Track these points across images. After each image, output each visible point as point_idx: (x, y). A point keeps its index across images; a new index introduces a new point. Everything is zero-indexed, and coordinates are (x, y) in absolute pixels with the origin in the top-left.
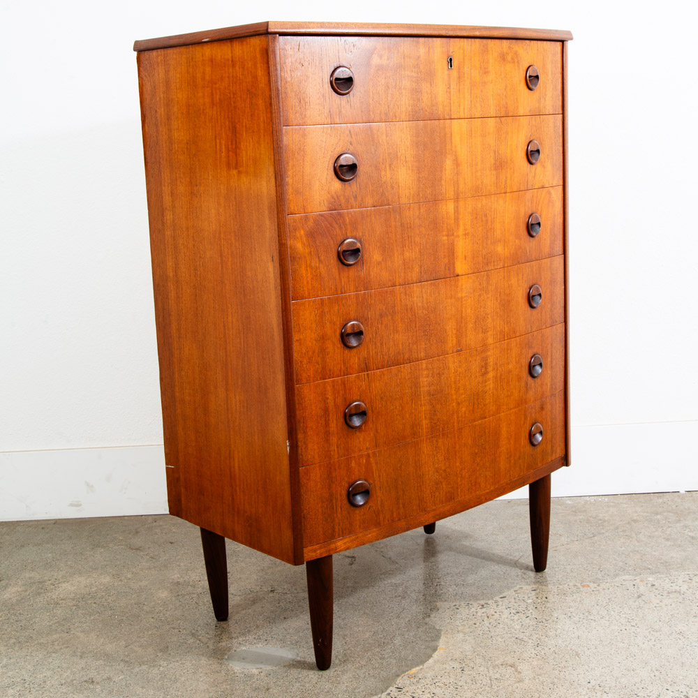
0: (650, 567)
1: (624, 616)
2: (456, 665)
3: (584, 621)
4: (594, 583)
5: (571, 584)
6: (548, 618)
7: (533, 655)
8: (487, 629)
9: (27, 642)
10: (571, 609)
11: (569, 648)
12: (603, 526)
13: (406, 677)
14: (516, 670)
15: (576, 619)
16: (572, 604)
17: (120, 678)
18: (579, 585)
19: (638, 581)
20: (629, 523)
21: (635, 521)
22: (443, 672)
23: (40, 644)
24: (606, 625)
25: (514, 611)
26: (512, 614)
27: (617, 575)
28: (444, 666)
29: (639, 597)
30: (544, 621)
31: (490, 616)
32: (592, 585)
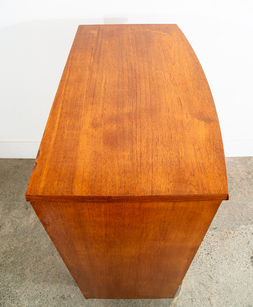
0: (250, 218)
1: (244, 259)
2: (190, 297)
3: (231, 263)
4: (233, 230)
5: (225, 231)
6: (218, 259)
7: (215, 290)
8: (199, 267)
9: (39, 261)
10: (226, 252)
11: (227, 286)
12: (232, 182)
13: (173, 305)
14: (211, 303)
15: (228, 260)
16: (226, 248)
17: (74, 295)
18: (227, 232)
19: (247, 230)
20: (240, 181)
21: (242, 179)
22: (186, 302)
23: (44, 263)
24: (239, 266)
25: (207, 253)
26: (206, 255)
27: (240, 224)
28: (186, 297)
29: (248, 244)
30: (218, 262)
31: (199, 256)
32: (232, 232)
